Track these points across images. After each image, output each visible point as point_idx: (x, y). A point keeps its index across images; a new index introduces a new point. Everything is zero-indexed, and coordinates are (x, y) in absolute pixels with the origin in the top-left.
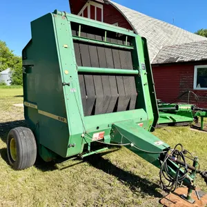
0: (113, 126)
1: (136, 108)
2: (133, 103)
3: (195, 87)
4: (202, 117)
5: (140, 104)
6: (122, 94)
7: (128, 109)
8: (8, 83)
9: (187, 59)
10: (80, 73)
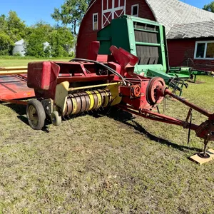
0: (148, 70)
1: (158, 64)
2: (156, 61)
3: (195, 57)
4: (196, 75)
5: (160, 62)
6: (152, 56)
7: (154, 64)
8: (23, 54)
9: (191, 36)
10: (136, 45)
